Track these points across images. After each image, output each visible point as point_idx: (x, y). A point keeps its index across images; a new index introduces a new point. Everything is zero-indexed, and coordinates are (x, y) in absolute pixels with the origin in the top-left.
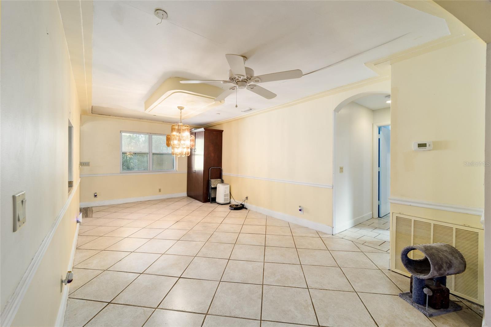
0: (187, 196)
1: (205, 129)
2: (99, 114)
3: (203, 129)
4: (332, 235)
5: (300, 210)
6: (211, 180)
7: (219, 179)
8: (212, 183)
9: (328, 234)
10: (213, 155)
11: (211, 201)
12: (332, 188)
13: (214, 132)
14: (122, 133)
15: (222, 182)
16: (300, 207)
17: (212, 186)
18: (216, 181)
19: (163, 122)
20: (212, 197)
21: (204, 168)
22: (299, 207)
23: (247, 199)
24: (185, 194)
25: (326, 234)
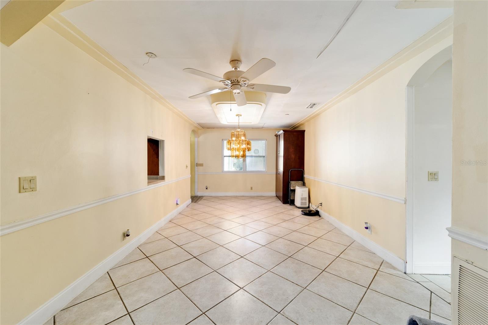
0: (276, 196)
1: (284, 131)
2: (207, 128)
3: (282, 131)
4: (405, 273)
5: (367, 228)
6: (291, 182)
7: (300, 182)
8: (291, 185)
9: (399, 270)
10: (293, 156)
11: (291, 203)
12: (405, 203)
13: (295, 133)
14: (224, 141)
15: (304, 184)
16: (366, 223)
17: (291, 188)
18: (296, 183)
19: (253, 128)
20: (291, 199)
21: (283, 170)
22: (364, 223)
23: (321, 205)
24: (274, 194)
25: (394, 268)
